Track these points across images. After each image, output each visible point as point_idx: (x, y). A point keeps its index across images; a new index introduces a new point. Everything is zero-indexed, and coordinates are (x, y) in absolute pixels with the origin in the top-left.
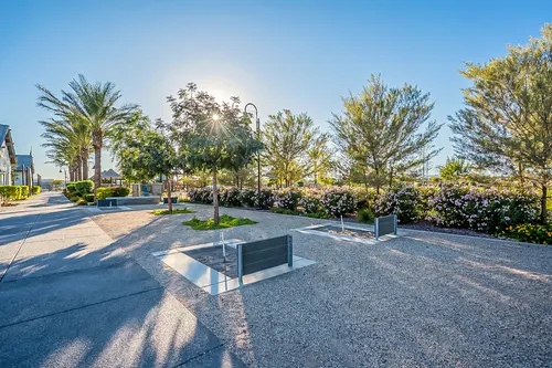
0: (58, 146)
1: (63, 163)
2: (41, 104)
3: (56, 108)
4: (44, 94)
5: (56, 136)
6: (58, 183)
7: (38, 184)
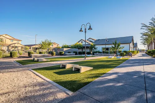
0: (145, 39)
1: (146, 44)
2: (142, 28)
3: (146, 28)
4: (143, 25)
5: (145, 37)
6: (143, 50)
7: (138, 50)
